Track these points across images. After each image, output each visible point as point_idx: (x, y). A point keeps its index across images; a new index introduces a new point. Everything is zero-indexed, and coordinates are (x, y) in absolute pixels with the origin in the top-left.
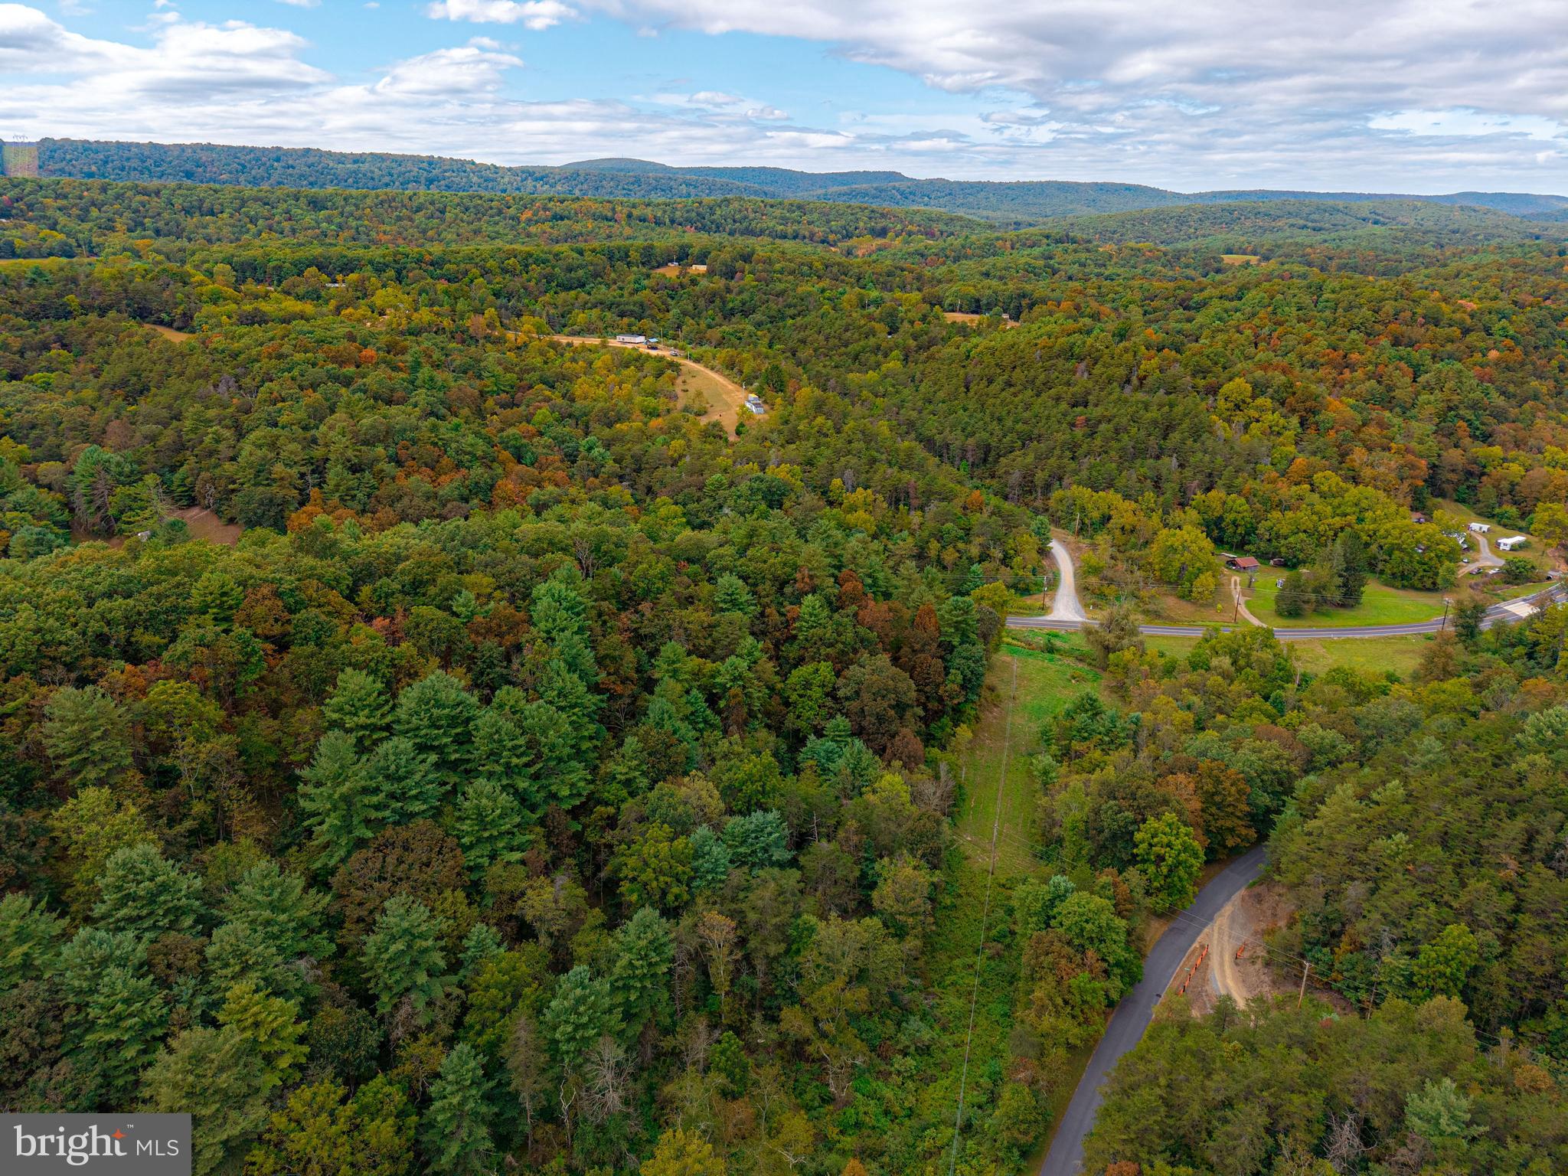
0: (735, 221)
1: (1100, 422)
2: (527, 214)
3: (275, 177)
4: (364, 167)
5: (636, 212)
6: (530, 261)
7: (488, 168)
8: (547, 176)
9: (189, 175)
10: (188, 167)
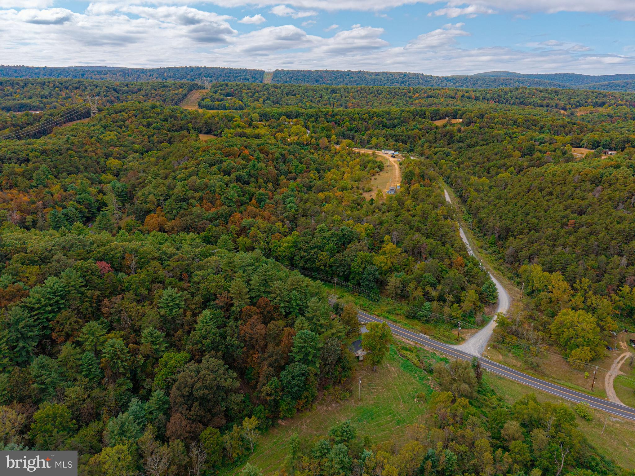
0: (517, 98)
1: (583, 226)
2: (417, 95)
3: (346, 82)
4: (379, 77)
5: (466, 95)
6: (375, 115)
7: (428, 76)
8: (453, 79)
9: (317, 81)
10: (317, 78)
